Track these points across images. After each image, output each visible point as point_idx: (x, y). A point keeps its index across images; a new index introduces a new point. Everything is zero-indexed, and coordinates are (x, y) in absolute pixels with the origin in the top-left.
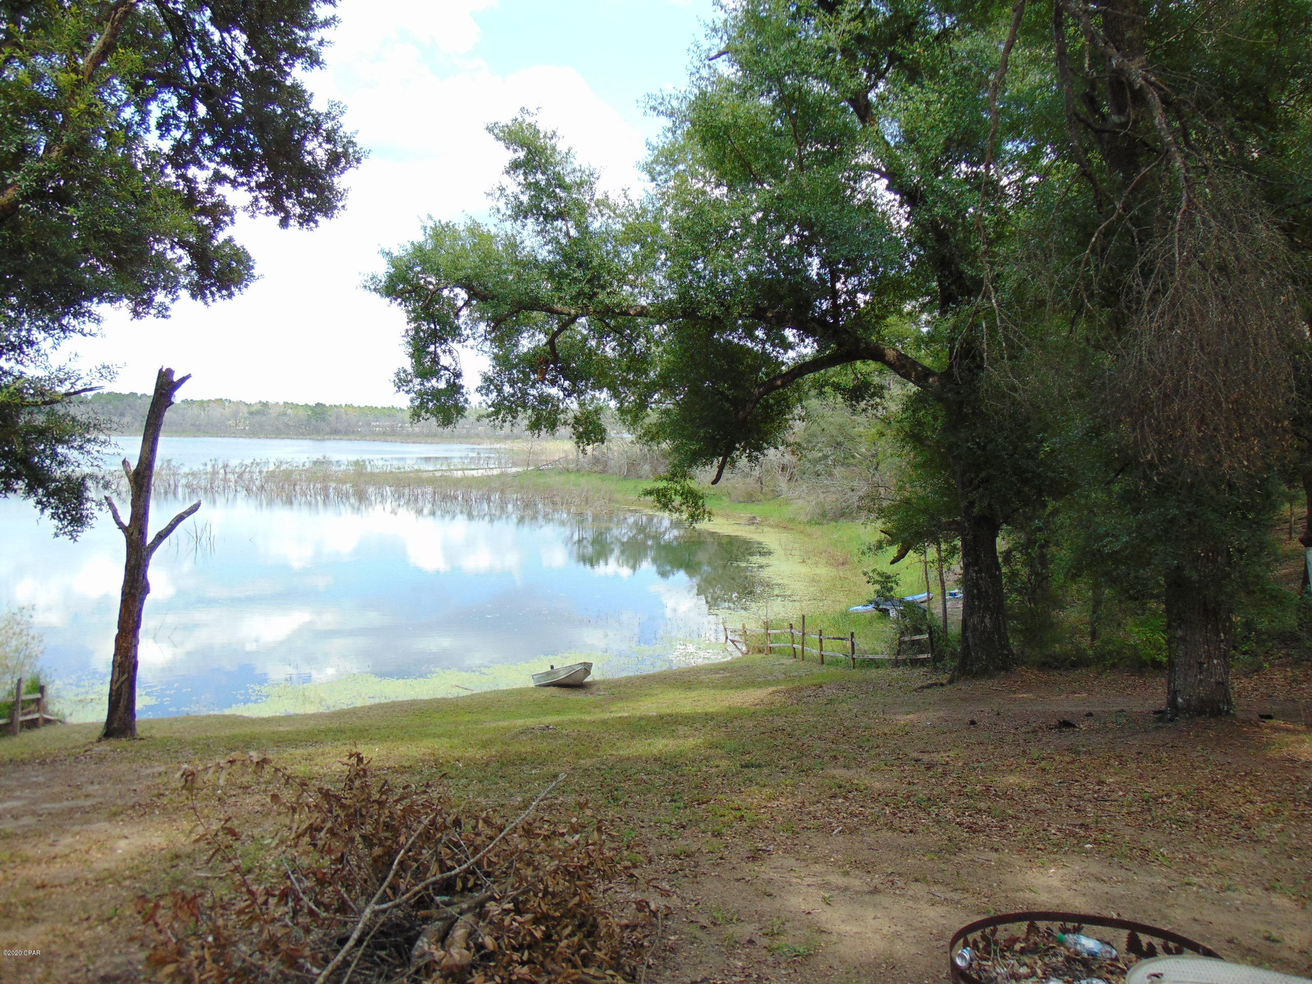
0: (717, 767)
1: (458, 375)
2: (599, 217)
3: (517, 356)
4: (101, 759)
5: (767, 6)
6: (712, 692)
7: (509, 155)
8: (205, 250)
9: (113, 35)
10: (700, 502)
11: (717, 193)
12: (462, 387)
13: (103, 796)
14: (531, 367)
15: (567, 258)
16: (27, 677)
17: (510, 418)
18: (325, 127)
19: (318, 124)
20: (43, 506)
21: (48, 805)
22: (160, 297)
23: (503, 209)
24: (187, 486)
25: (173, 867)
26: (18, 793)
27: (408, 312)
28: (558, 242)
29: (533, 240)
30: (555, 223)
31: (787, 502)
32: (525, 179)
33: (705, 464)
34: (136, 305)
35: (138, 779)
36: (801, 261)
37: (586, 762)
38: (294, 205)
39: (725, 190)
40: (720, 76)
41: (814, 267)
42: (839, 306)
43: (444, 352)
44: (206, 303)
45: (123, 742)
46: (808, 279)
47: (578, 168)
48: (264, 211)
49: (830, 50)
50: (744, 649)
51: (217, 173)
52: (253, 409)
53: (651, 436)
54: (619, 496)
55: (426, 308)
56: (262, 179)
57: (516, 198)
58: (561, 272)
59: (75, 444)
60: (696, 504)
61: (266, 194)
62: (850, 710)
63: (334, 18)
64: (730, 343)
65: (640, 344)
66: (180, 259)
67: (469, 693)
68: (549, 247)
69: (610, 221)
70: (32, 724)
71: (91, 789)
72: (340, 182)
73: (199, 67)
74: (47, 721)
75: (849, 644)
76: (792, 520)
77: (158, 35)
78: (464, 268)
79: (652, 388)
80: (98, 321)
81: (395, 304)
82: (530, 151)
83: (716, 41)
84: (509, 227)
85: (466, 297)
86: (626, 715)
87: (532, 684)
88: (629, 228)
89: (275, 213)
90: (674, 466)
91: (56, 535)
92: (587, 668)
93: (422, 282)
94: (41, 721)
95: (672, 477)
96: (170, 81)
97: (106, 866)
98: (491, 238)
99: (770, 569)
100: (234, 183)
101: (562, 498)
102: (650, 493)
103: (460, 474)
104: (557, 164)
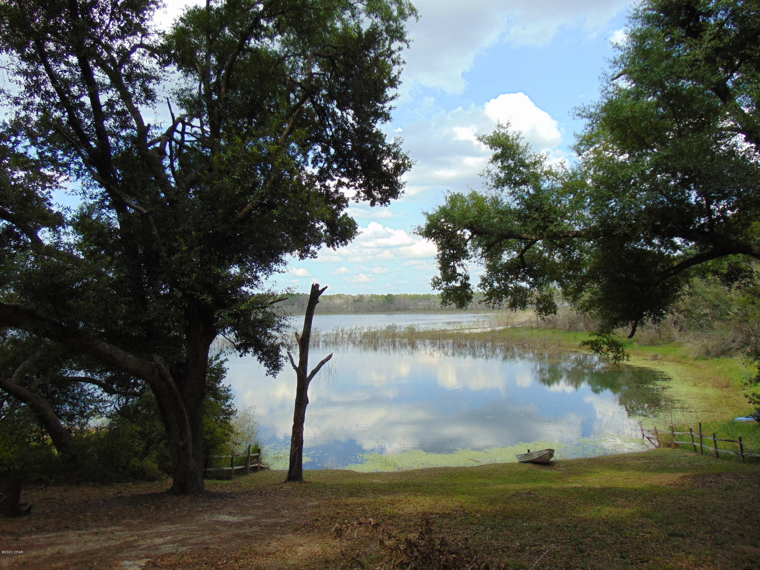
0: (650, 533)
1: (467, 278)
2: (547, 181)
3: (501, 265)
4: (287, 494)
5: (650, 42)
6: (637, 473)
7: (491, 153)
8: (334, 221)
9: (294, 124)
10: (621, 349)
11: (622, 158)
12: (470, 285)
13: (290, 517)
14: (509, 271)
15: (529, 207)
16: (253, 444)
17: (498, 301)
18: (393, 151)
19: (389, 150)
20: (261, 359)
21: (264, 520)
22: (312, 248)
23: (490, 183)
24: (325, 341)
25: (326, 568)
26: (251, 512)
27: (438, 244)
28: (523, 198)
29: (508, 198)
30: (521, 187)
31: (680, 345)
32: (502, 164)
33: (622, 326)
34: (302, 252)
35: (306, 508)
36: (683, 193)
37: (558, 521)
38: (377, 194)
39: (627, 156)
40: (620, 89)
41: (693, 197)
42: (714, 220)
43: (459, 265)
44: (334, 249)
45: (297, 484)
46: (689, 205)
47: (533, 154)
48: (362, 199)
49: (696, 60)
50: (657, 444)
51: (339, 181)
52: (356, 298)
53: (586, 308)
54: (564, 343)
55: (448, 241)
56: (362, 182)
57: (497, 175)
58: (525, 215)
59: (275, 328)
60: (618, 350)
61: (363, 189)
62: (747, 497)
63: (396, 95)
64: (635, 249)
65: (576, 254)
66: (322, 227)
67: (479, 464)
68: (518, 201)
69: (554, 182)
70: (255, 469)
71: (284, 512)
72: (402, 179)
73: (331, 130)
74: (262, 468)
75: (738, 445)
76: (684, 357)
77: (313, 118)
78: (468, 218)
79: (585, 279)
80: (285, 264)
81: (431, 241)
82: (504, 149)
83: (616, 69)
84: (494, 192)
85: (470, 234)
86: (579, 486)
87: (516, 461)
88: (566, 185)
89: (368, 199)
90: (602, 326)
91: (267, 375)
92: (551, 452)
93: (445, 227)
94: (259, 468)
95: (601, 333)
96: (318, 139)
97: (293, 562)
98: (484, 199)
99: (671, 390)
100: (348, 186)
101: (529, 345)
102: (585, 343)
103: (467, 331)
104: (521, 153)
